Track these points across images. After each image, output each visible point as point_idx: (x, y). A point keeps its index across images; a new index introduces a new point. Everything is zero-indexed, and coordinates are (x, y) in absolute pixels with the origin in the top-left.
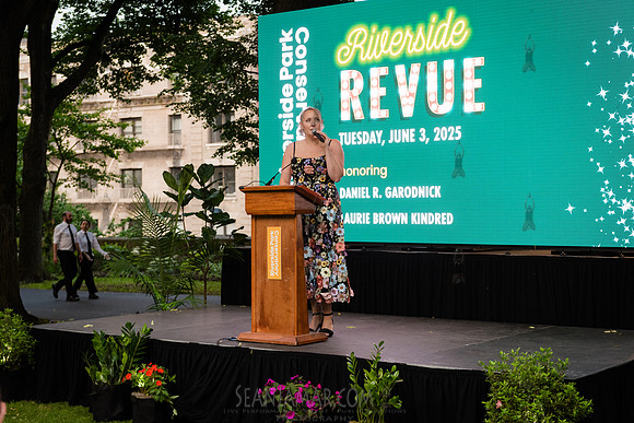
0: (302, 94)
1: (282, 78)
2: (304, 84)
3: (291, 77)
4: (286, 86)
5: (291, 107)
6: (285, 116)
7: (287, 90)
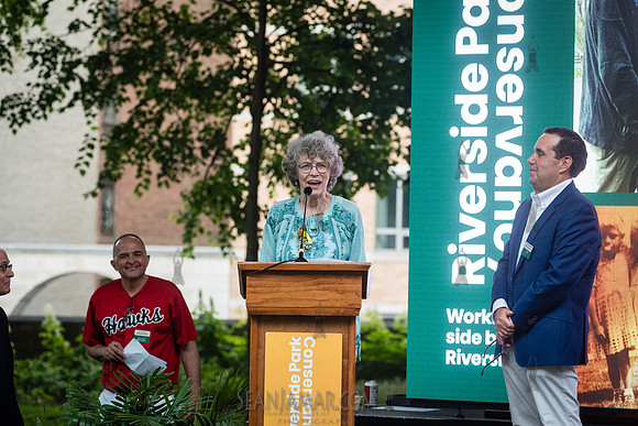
0: (513, 87)
1: (460, 49)
2: (519, 66)
3: (484, 49)
4: (471, 68)
5: (483, 114)
6: (466, 132)
7: (473, 77)
